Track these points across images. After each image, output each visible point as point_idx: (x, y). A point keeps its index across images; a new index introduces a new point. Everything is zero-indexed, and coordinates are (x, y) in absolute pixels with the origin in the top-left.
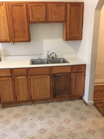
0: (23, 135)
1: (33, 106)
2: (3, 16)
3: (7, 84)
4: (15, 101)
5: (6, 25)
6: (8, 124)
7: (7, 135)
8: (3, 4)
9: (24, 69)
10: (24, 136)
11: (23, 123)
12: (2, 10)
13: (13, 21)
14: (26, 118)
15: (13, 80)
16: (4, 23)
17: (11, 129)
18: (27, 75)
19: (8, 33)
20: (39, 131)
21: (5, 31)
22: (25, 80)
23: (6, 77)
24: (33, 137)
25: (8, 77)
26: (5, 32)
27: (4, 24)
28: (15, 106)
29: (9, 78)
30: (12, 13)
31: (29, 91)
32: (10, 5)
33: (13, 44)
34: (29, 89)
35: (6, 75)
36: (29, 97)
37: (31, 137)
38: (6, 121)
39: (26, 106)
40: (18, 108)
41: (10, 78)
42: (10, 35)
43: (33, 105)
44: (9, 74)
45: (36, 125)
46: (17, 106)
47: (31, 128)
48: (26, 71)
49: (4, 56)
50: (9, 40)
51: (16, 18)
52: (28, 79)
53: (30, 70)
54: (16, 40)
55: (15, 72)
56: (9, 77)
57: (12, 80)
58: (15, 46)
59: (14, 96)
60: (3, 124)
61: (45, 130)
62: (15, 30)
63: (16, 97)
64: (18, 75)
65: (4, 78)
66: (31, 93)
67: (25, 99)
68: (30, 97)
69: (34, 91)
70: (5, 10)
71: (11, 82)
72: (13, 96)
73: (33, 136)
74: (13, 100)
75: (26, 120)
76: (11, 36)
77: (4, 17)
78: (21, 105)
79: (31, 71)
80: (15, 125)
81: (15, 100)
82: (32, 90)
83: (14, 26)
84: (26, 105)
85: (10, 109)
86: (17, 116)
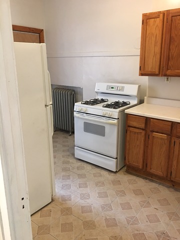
0: (131, 222)
1: (170, 191)
2: (156, 35)
3: (137, 140)
4: (144, 170)
5: (158, 49)
6: (121, 196)
7: (112, 209)
8: (159, 15)
9: (166, 123)
10: (132, 224)
11: (140, 207)
12: (156, 25)
13: (170, 41)
14: (148, 202)
15: (147, 136)
16: (155, 45)
17: (121, 204)
18: (170, 135)
19: (158, 60)
20: (157, 232)
21: (154, 58)
22: (166, 141)
23: (138, 128)
24: (143, 233)
25: (140, 129)
26: (154, 60)
27: (156, 47)
28: (143, 179)
29: (141, 131)
30: (171, 29)
31: (168, 162)
32: (170, 16)
33: (166, 80)
34: (169, 158)
35: (137, 126)
36: (168, 172)
37: (141, 232)
38: (121, 191)
39: (160, 186)
40: (146, 182)
41: (143, 132)
42: (162, 63)
43: (172, 190)
44: (143, 126)
45: (158, 221)
46: (146, 179)
47: (148, 221)
48: (170, 127)
49: (148, 97)
50: (157, 73)
51: (176, 35)
52: (170, 142)
53: (178, 127)
54: (169, 72)
55: (151, 123)
56: (143, 129)
57: (145, 135)
58: (168, 82)
59: (144, 162)
60: (115, 193)
61: (168, 236)
62: (170, 56)
63: (145, 164)
64: (155, 130)
65: (135, 129)
66: (172, 167)
67: (160, 173)
68: (169, 174)
69: (177, 166)
70: (160, 25)
71: (143, 138)
72: (142, 160)
73: (145, 233)
74: (141, 167)
75: (148, 205)
76: (161, 66)
77: (158, 36)
78: (152, 181)
79: (178, 129)
80: (128, 203)
81: (144, 168)
82: (175, 163)
83: (170, 49)
84: (160, 184)
85: (134, 178)
86: (138, 192)
